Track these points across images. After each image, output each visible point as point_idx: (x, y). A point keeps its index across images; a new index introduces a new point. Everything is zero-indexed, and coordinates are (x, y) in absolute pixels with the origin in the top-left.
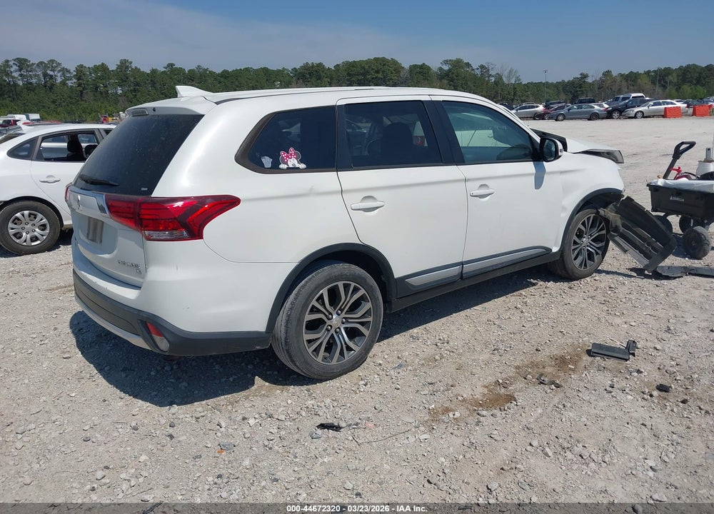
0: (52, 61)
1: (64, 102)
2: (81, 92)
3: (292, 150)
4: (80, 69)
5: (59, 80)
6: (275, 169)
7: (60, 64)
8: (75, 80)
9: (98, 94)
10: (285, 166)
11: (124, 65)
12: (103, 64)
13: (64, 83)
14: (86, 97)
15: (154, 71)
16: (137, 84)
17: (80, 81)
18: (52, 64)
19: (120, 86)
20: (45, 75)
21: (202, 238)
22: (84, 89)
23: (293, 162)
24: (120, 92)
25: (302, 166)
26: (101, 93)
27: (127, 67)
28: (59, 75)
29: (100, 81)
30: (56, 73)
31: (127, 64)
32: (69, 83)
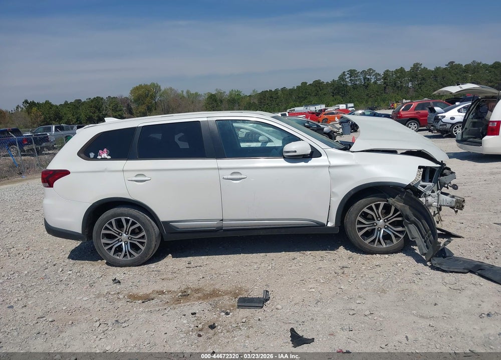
0: (370, 69)
1: (373, 95)
2: (385, 88)
3: (105, 150)
4: (387, 73)
5: (373, 81)
6: (95, 158)
7: (374, 71)
8: (382, 80)
9: (395, 88)
10: (100, 157)
11: (416, 66)
12: (401, 68)
13: (375, 83)
14: (387, 91)
15: (437, 69)
16: (424, 79)
17: (386, 81)
18: (370, 71)
19: (411, 81)
20: (365, 79)
21: (53, 187)
22: (387, 85)
23: (105, 155)
24: (410, 85)
25: (109, 157)
26: (398, 87)
27: (418, 68)
28: (373, 78)
29: (398, 79)
30: (371, 76)
31: (418, 66)
32: (379, 82)
